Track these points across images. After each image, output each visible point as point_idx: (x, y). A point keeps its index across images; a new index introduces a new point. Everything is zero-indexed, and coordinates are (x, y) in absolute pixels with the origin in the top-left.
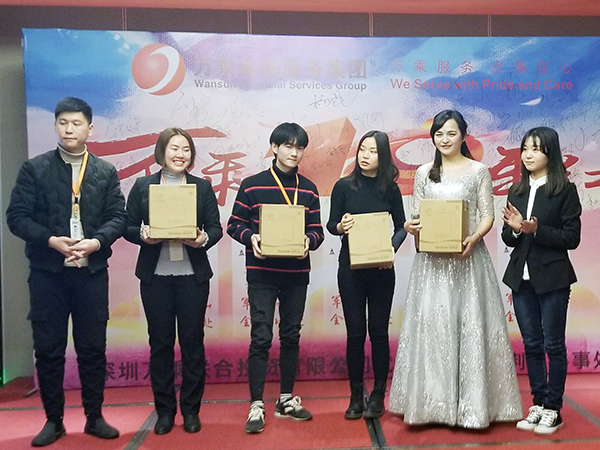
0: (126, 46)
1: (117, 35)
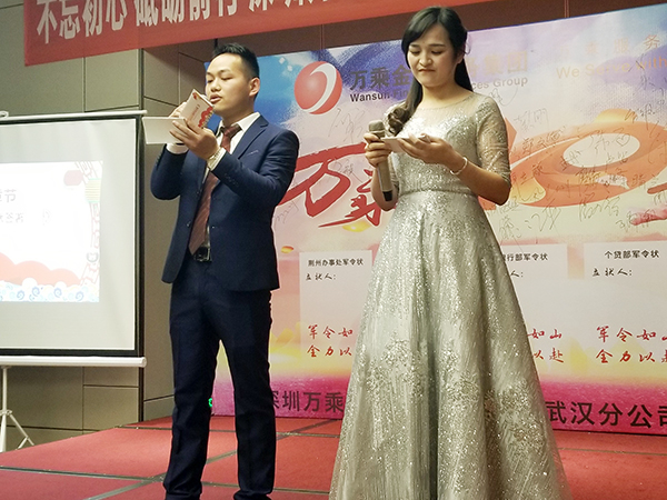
0: (290, 68)
1: (282, 58)
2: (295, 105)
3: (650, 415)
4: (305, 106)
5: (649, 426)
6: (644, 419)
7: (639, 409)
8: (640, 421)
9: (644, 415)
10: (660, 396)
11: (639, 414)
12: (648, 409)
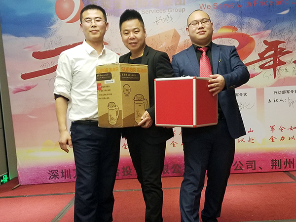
2: (56, 17)
3: (243, 165)
4: (62, 18)
5: (242, 170)
6: (240, 167)
7: (238, 163)
8: (238, 168)
9: (240, 165)
10: (247, 156)
11: (238, 165)
12: (242, 162)
